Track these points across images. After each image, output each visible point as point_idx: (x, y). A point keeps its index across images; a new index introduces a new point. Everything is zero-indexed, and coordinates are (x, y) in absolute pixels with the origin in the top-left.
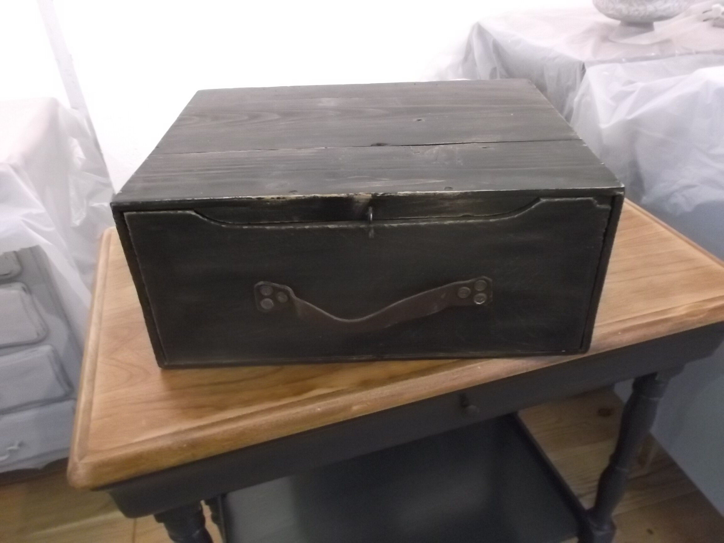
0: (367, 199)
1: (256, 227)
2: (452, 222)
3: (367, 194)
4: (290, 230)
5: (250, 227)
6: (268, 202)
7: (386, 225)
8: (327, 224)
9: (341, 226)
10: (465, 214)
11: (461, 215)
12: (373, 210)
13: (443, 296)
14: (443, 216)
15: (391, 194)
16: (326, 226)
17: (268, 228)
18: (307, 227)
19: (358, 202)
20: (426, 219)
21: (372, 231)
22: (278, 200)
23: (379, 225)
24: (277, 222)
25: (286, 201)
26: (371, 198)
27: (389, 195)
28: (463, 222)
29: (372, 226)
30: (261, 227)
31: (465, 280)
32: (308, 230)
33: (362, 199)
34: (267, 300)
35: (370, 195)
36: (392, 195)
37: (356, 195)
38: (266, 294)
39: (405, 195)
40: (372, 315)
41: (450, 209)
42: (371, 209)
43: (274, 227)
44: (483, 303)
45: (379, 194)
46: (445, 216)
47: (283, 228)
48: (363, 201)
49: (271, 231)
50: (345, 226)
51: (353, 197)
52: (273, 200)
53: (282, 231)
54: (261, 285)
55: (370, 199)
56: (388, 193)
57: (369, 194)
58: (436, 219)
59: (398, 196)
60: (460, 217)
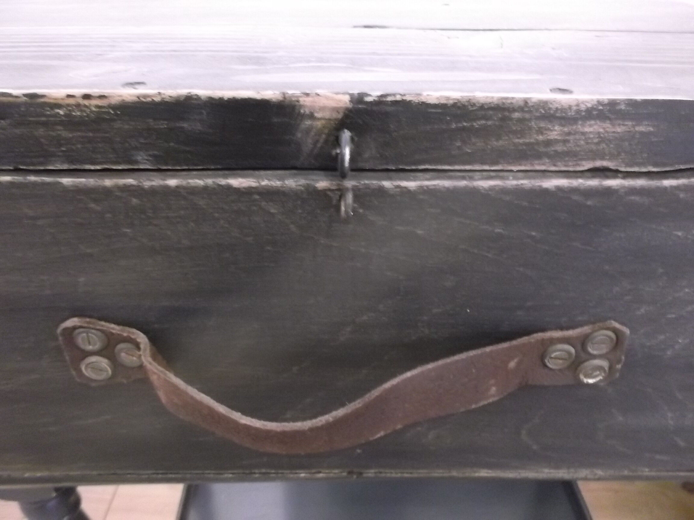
0: (336, 110)
1: (32, 178)
2: (563, 182)
3: (337, 93)
4: (126, 188)
5: (18, 178)
6: (59, 106)
7: (387, 184)
8: (226, 177)
9: (265, 183)
10: (599, 163)
11: (587, 165)
12: (352, 139)
13: (512, 364)
14: (538, 168)
15: (404, 95)
16: (223, 182)
17: (66, 181)
18: (172, 182)
19: (311, 116)
20: (492, 174)
21: (349, 197)
22: (86, 102)
23: (367, 182)
24: (92, 167)
25: (110, 106)
26: (350, 106)
27: (398, 98)
28: (593, 182)
29: (349, 183)
30: (48, 179)
31: (568, 328)
32: (176, 191)
33: (323, 109)
34: (93, 359)
35: (347, 98)
36: (408, 98)
37: (307, 95)
38: (90, 348)
39: (443, 101)
40: (340, 412)
41: (559, 148)
42: (346, 135)
43: (83, 180)
44: (600, 381)
45: (370, 95)
46: (543, 168)
47: (108, 182)
48: (327, 115)
49: (78, 190)
50: (277, 183)
51: (298, 101)
52: (71, 101)
53: (107, 192)
54: (74, 328)
55: (347, 109)
56: (394, 95)
57: (344, 94)
58: (520, 174)
59: (423, 102)
60: (582, 172)
